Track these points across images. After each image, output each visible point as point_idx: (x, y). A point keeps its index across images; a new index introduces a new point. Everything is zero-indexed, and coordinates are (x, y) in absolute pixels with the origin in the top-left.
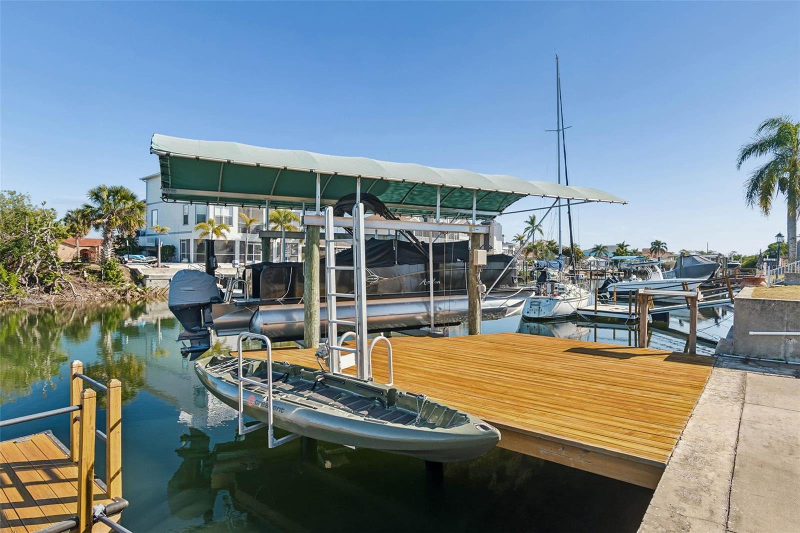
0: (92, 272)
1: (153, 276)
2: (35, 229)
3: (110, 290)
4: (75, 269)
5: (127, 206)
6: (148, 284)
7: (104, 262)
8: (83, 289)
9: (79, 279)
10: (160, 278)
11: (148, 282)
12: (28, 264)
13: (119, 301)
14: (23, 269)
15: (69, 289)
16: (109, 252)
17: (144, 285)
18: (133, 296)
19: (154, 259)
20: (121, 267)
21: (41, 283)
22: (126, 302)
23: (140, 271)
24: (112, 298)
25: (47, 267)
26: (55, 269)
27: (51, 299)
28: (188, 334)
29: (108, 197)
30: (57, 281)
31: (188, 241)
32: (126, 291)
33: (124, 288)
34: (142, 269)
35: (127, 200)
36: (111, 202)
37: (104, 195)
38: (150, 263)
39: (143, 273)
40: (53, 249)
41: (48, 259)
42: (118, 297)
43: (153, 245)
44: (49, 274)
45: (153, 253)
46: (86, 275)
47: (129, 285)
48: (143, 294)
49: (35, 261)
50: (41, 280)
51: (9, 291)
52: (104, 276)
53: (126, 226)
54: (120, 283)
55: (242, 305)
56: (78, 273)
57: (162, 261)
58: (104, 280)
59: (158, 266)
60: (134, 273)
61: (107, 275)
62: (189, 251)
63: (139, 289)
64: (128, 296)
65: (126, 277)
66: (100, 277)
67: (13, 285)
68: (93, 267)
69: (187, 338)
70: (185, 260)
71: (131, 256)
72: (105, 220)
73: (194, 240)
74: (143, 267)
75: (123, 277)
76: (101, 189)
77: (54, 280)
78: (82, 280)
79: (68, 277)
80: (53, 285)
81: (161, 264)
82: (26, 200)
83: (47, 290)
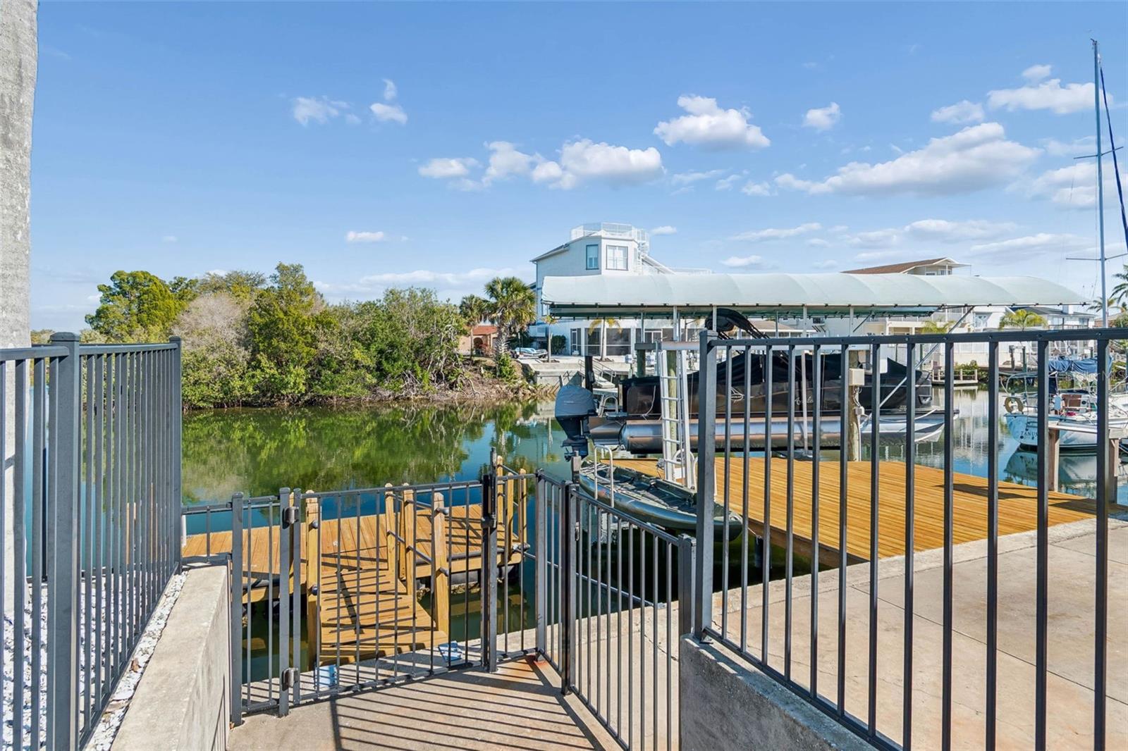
0: (488, 368)
1: (543, 373)
2: (442, 327)
3: (504, 387)
4: (474, 365)
5: (519, 298)
6: (539, 380)
7: (498, 358)
8: (480, 385)
9: (477, 375)
10: (551, 375)
11: (539, 379)
12: (436, 361)
13: (512, 399)
14: (433, 366)
15: (469, 386)
16: (503, 347)
17: (535, 383)
18: (524, 394)
19: (545, 352)
20: (513, 363)
21: (447, 380)
22: (518, 401)
23: (532, 367)
24: (506, 396)
25: (451, 364)
26: (457, 366)
27: (454, 395)
28: (570, 441)
29: (502, 289)
30: (459, 378)
31: (579, 330)
32: (518, 389)
33: (516, 385)
34: (534, 365)
35: (519, 291)
36: (505, 294)
37: (499, 287)
38: (540, 357)
39: (534, 370)
40: (456, 347)
41: (452, 357)
42: (511, 395)
43: (544, 335)
44: (452, 371)
45: (544, 345)
46: (483, 372)
47: (520, 382)
48: (534, 392)
49: (441, 358)
50: (447, 376)
51: (422, 387)
52: (499, 372)
53: (518, 319)
54: (513, 380)
55: (612, 419)
56: (476, 369)
57: (553, 353)
58: (499, 376)
59: (548, 361)
60: (525, 368)
61: (501, 371)
62: (579, 343)
63: (530, 387)
64: (520, 394)
65: (518, 373)
66: (495, 373)
67: (425, 381)
68: (490, 362)
69: (570, 445)
70: (576, 352)
71: (523, 349)
72: (499, 314)
73: (586, 329)
74: (534, 362)
75: (515, 374)
76: (495, 282)
77: (457, 377)
78: (480, 377)
79: (467, 373)
80: (456, 382)
81: (552, 358)
82: (433, 296)
83: (452, 386)
